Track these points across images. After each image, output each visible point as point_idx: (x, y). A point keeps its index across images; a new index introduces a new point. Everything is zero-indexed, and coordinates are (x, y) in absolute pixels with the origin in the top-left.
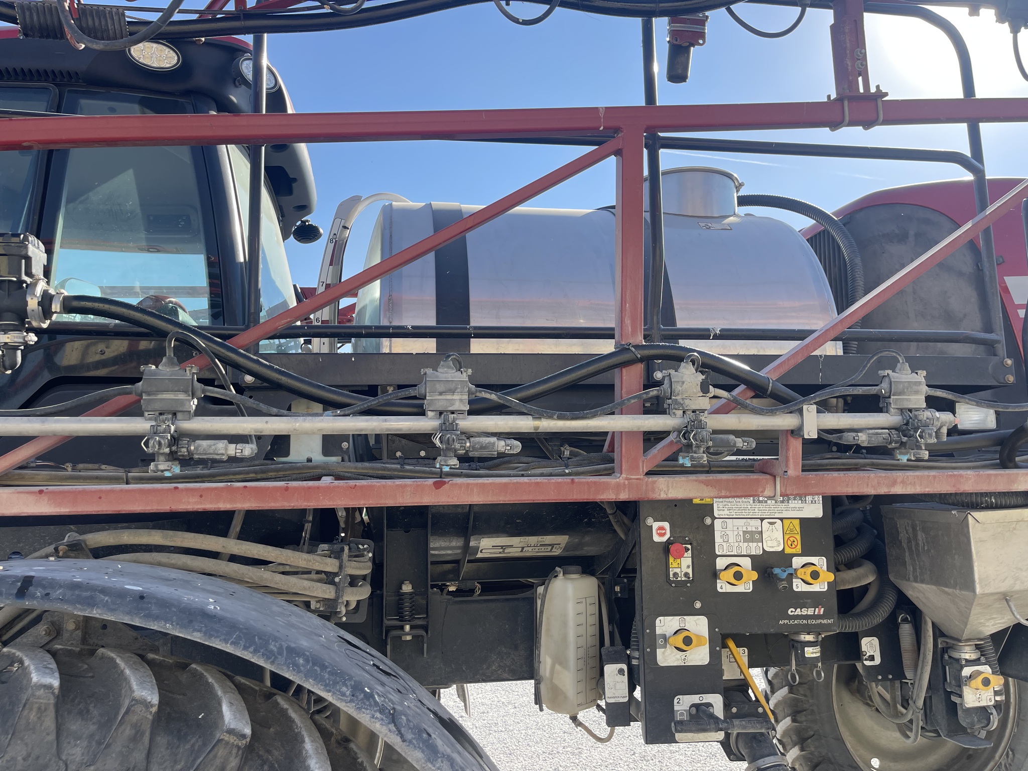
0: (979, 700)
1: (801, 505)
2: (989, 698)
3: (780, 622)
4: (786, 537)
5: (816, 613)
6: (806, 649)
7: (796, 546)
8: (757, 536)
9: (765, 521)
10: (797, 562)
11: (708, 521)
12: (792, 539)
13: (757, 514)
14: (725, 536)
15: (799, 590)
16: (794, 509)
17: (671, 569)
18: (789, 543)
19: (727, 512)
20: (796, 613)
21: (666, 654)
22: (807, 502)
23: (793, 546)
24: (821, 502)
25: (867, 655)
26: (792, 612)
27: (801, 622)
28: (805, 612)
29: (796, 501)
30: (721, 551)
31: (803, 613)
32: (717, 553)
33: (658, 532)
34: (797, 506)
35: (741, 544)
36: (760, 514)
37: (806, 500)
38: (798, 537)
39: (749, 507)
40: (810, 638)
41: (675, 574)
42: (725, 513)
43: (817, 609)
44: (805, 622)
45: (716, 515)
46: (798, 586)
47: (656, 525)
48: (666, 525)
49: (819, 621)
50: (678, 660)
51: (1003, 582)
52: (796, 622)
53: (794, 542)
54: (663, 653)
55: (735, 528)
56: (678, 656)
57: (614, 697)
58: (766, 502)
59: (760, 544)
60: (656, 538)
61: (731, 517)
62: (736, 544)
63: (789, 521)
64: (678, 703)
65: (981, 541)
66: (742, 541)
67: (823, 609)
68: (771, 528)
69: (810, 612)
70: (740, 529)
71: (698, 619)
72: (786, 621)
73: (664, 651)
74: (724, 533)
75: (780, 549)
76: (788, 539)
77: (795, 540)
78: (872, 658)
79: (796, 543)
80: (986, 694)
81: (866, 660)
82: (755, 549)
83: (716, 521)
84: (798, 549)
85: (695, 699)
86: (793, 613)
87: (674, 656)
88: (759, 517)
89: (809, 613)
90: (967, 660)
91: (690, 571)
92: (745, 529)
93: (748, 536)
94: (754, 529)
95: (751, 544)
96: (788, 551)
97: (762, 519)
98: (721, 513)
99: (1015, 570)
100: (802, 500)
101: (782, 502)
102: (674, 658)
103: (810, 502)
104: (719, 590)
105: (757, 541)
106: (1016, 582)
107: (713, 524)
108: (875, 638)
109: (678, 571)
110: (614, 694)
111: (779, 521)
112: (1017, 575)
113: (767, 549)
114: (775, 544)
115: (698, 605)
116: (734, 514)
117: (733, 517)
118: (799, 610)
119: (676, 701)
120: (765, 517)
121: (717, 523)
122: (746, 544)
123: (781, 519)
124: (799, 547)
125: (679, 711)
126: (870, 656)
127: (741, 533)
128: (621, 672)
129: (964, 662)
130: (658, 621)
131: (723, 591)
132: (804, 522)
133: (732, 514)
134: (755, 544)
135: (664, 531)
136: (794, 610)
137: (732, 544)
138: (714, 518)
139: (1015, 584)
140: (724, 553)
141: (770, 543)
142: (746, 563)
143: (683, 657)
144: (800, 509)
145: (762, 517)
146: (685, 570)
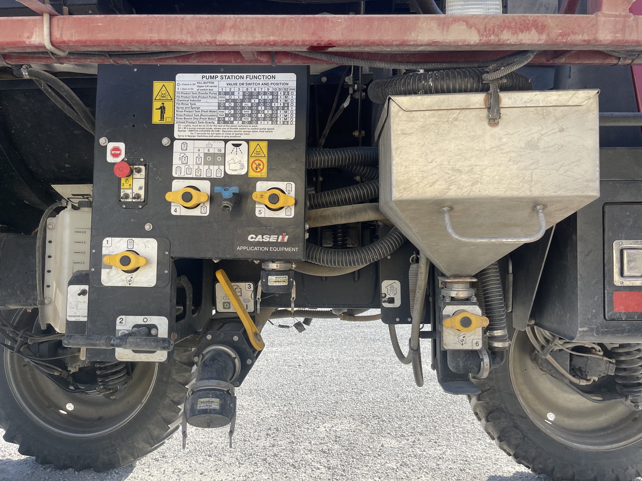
0: (462, 342)
1: (271, 126)
2: (475, 341)
3: (238, 248)
4: (252, 160)
5: (279, 241)
6: (270, 277)
7: (262, 170)
8: (219, 159)
9: (230, 143)
10: (262, 187)
11: (166, 141)
12: (257, 162)
13: (221, 135)
14: (184, 159)
15: (262, 215)
16: (262, 130)
17: (122, 190)
18: (254, 166)
19: (189, 133)
20: (257, 240)
21: (111, 274)
22: (278, 123)
23: (259, 170)
24: (294, 123)
25: (387, 297)
26: (252, 238)
27: (261, 249)
28: (266, 239)
29: (266, 122)
30: (178, 173)
31: (264, 240)
32: (174, 175)
33: (113, 152)
34: (267, 127)
35: (201, 167)
36: (224, 135)
37: (277, 121)
38: (265, 160)
39: (213, 127)
40: (273, 266)
41: (127, 196)
42: (186, 134)
43: (281, 237)
44: (266, 249)
45: (176, 136)
46: (262, 212)
47: (111, 146)
48: (122, 146)
49: (281, 249)
50: (123, 281)
51: (431, 186)
52: (256, 248)
53: (259, 165)
54: (108, 273)
55: (196, 150)
56: (124, 277)
57: (75, 316)
58: (232, 122)
59: (222, 167)
60: (110, 159)
61: (192, 138)
62: (196, 167)
63: (256, 143)
64: (120, 323)
65: (404, 134)
66: (203, 163)
67: (287, 237)
68: (235, 150)
69: (273, 239)
70: (202, 150)
71: (148, 241)
72: (244, 248)
73: (109, 272)
74: (183, 155)
75: (243, 172)
76: (254, 162)
77: (261, 163)
78: (391, 300)
79: (261, 167)
80: (472, 337)
81: (385, 302)
82: (216, 172)
83: (176, 142)
84: (264, 173)
85: (139, 320)
86: (253, 240)
87: (119, 277)
88: (223, 138)
89: (271, 240)
90: (453, 299)
91: (142, 193)
92: (206, 151)
93: (209, 158)
94: (216, 152)
95: (212, 167)
96: (252, 174)
97: (226, 141)
98: (182, 133)
99: (450, 172)
100: (272, 121)
101: (250, 123)
102: (119, 279)
103: (282, 122)
104: (173, 213)
105: (219, 164)
106: (451, 187)
107: (172, 145)
108: (396, 281)
109: (129, 192)
110: (75, 313)
111: (244, 144)
112: (453, 178)
113: (229, 172)
114: (238, 167)
115: (148, 227)
116: (196, 135)
117: (195, 138)
118: (260, 236)
119: (118, 320)
120: (229, 138)
121: (177, 145)
122: (206, 167)
123: (247, 141)
124: (265, 170)
125: (121, 330)
126: (389, 298)
127: (202, 155)
128: (83, 293)
129: (448, 300)
130: (105, 242)
131: (178, 214)
132: (273, 144)
133: (194, 135)
134: (216, 167)
135: (119, 152)
136: (254, 236)
137: (191, 167)
138: (173, 139)
139: (449, 189)
140: (182, 175)
141: (233, 166)
142: (205, 186)
143: (129, 278)
144: (270, 130)
145: (227, 138)
146: (136, 190)
